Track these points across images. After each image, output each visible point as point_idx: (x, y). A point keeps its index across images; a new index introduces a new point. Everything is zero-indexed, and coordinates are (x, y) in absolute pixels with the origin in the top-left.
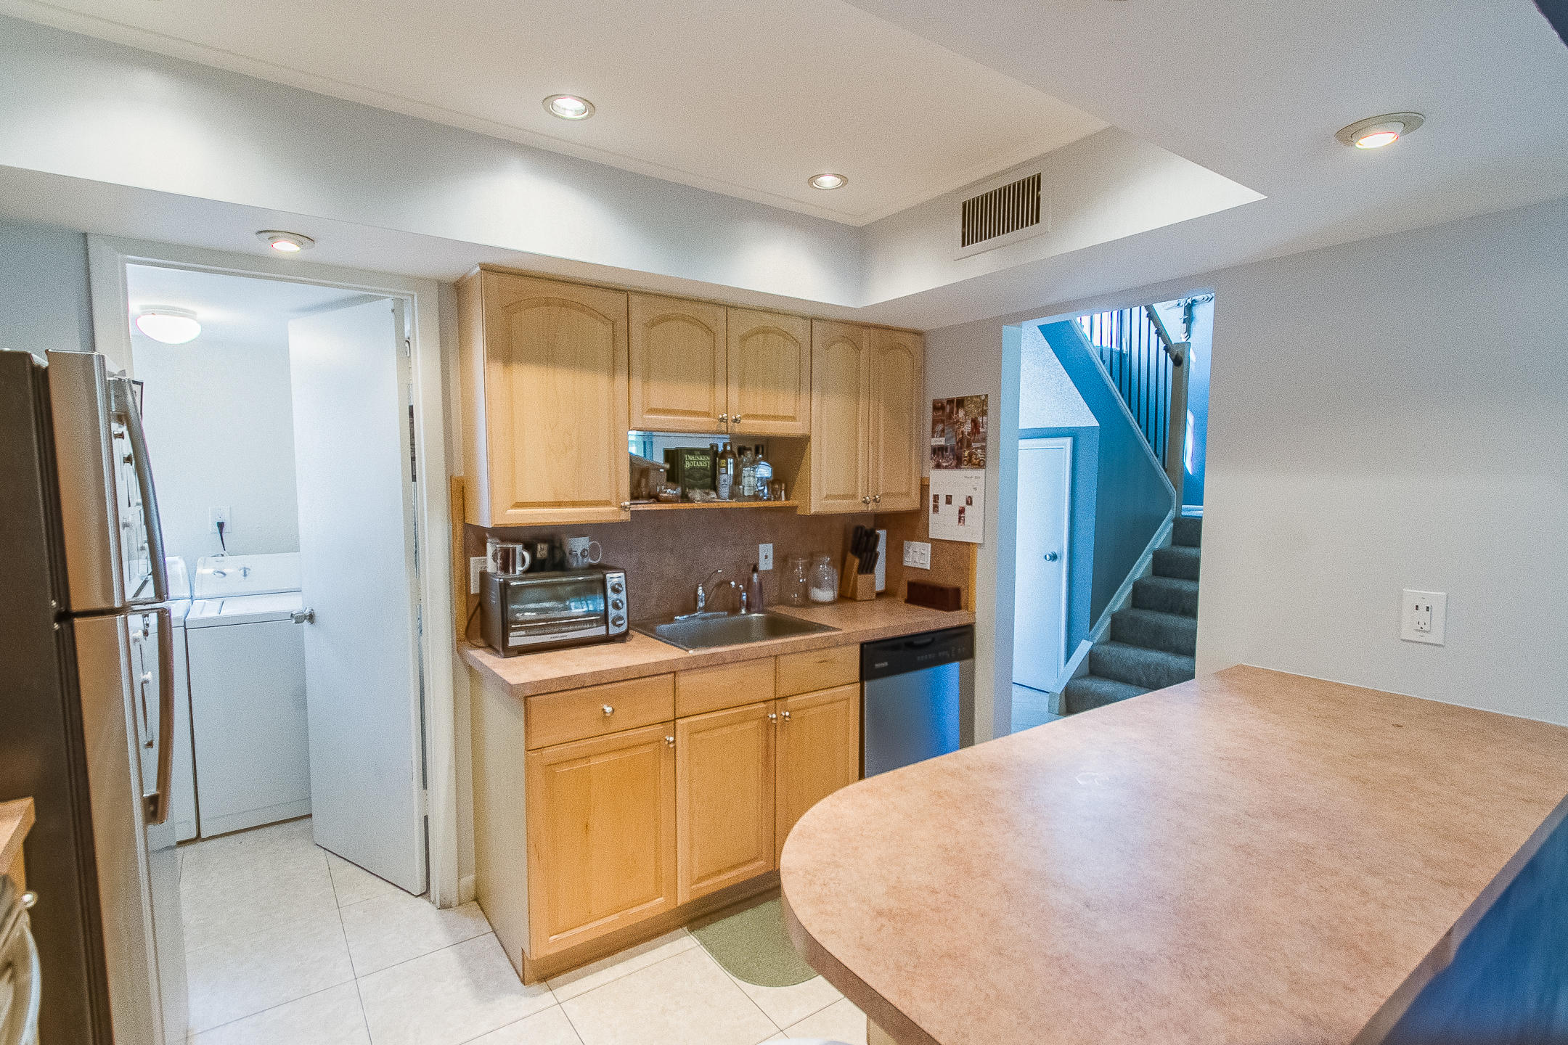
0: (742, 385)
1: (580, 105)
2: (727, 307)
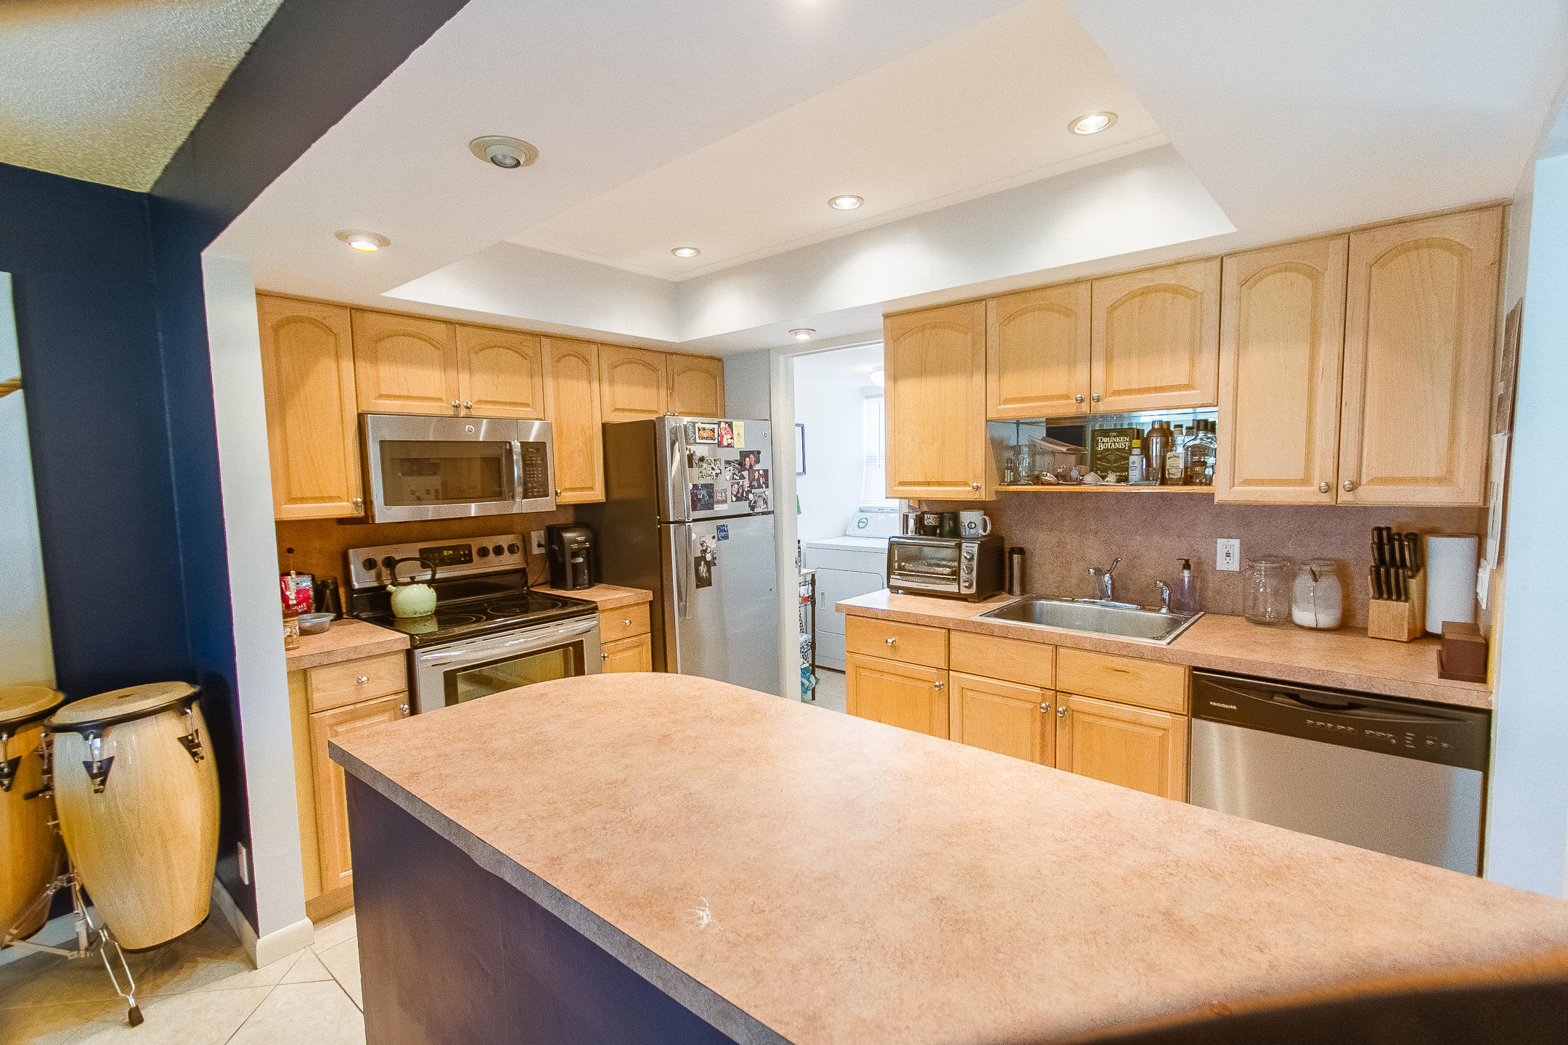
0: (1109, 359)
1: (854, 200)
2: (1092, 281)
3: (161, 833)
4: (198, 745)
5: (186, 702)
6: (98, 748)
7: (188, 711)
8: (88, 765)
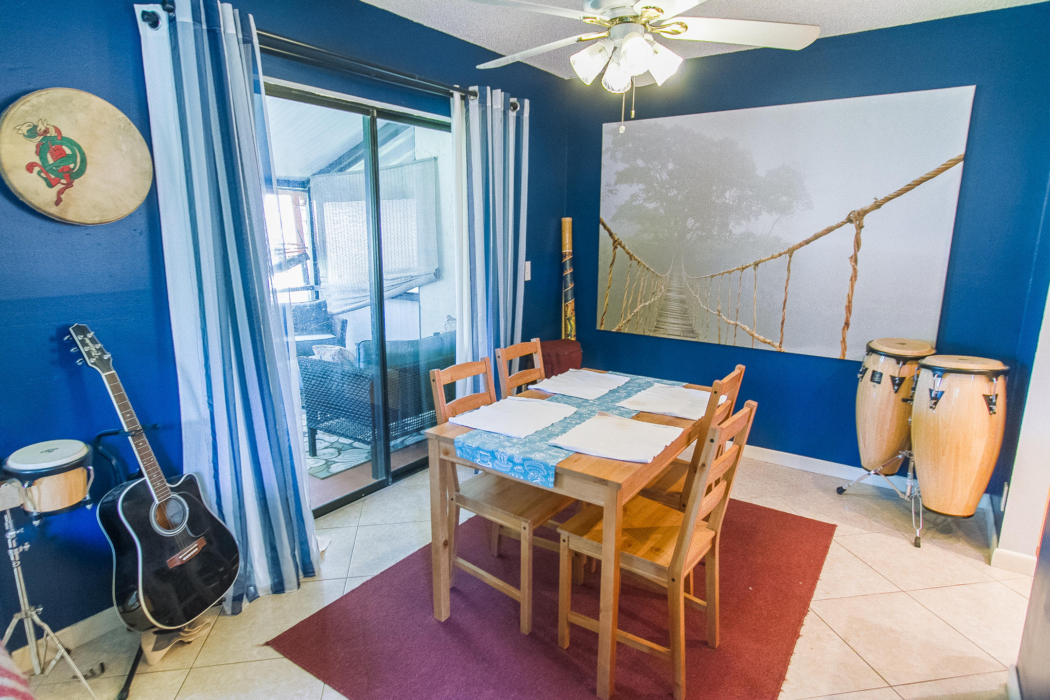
3: (957, 448)
4: (995, 404)
5: (996, 374)
6: (940, 384)
7: (994, 379)
8: (931, 391)
